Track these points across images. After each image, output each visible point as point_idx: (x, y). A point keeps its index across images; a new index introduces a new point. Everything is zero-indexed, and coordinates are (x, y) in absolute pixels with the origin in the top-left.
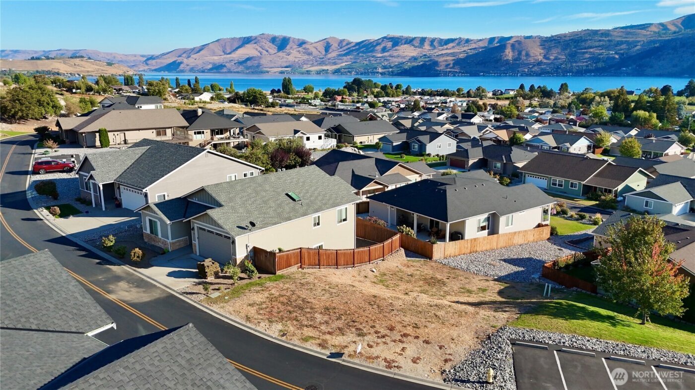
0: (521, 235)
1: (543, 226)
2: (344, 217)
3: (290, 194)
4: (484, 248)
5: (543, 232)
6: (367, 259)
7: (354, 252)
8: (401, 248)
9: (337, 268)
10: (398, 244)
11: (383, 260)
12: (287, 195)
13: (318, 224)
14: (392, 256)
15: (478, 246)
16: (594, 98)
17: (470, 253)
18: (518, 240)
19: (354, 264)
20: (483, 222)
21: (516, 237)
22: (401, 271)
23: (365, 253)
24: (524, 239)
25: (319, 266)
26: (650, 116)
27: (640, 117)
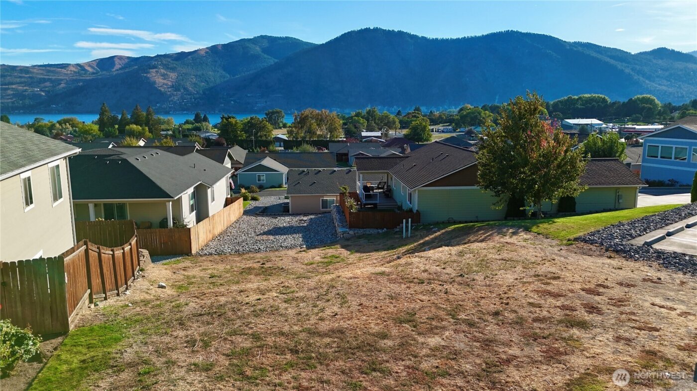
0: (233, 209)
5: (241, 205)
9: (118, 295)
19: (126, 282)
20: (191, 199)
21: (231, 213)
24: (234, 215)
25: (105, 292)
26: (143, 129)
27: (134, 131)
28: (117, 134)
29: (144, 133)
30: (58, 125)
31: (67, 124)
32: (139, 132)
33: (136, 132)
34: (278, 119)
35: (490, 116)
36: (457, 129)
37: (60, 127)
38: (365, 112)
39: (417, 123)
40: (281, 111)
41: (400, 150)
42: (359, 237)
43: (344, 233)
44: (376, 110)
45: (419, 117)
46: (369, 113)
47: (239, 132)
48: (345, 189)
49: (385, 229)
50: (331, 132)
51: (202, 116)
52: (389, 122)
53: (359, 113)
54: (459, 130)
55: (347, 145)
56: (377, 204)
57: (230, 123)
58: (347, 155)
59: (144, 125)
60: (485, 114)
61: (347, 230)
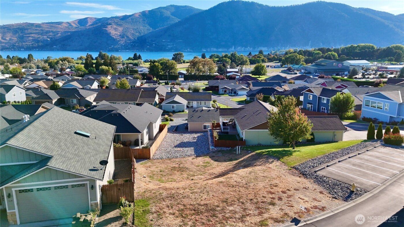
3: (78, 132)
20: (147, 129)
26: (109, 68)
27: (104, 69)
28: (95, 71)
29: (109, 71)
30: (60, 62)
31: (66, 61)
32: (107, 70)
33: (105, 70)
34: (180, 58)
35: (302, 58)
36: (283, 66)
37: (62, 63)
38: (230, 54)
39: (259, 65)
40: (182, 54)
41: (247, 85)
42: (219, 151)
43: (212, 149)
44: (236, 53)
45: (261, 57)
46: (232, 55)
47: (160, 70)
48: (215, 122)
49: (230, 148)
50: (210, 70)
51: (138, 55)
52: (243, 61)
53: (226, 55)
54: (284, 66)
55: (218, 82)
56: (228, 132)
57: (155, 65)
58: (218, 87)
59: (109, 66)
60: (300, 57)
61: (214, 148)
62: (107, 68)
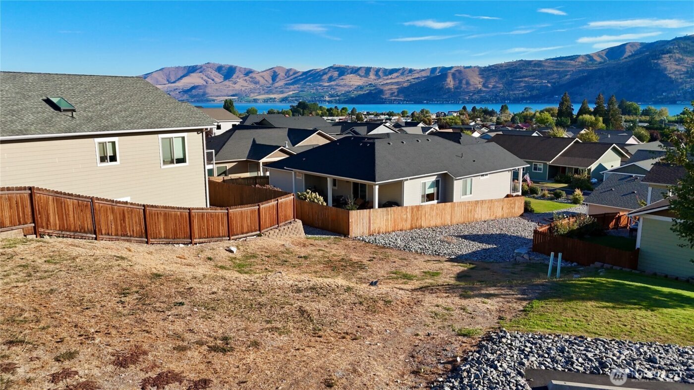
0: (485, 206)
1: (512, 196)
2: (178, 154)
3: (55, 100)
4: (433, 223)
5: (515, 204)
6: (223, 229)
7: (190, 213)
8: (296, 220)
9: (147, 243)
10: (290, 212)
11: (259, 235)
12: (48, 101)
13: (113, 159)
14: (277, 231)
15: (423, 218)
16: (535, 114)
17: (412, 228)
18: (482, 214)
19: (191, 239)
20: (430, 187)
21: (478, 209)
22: (288, 251)
23: (218, 219)
24: (489, 213)
25: (95, 233)
26: (596, 120)
29: (596, 124)
32: (591, 122)
33: (588, 122)
59: (597, 116)
61: (524, 252)
62: (593, 118)
